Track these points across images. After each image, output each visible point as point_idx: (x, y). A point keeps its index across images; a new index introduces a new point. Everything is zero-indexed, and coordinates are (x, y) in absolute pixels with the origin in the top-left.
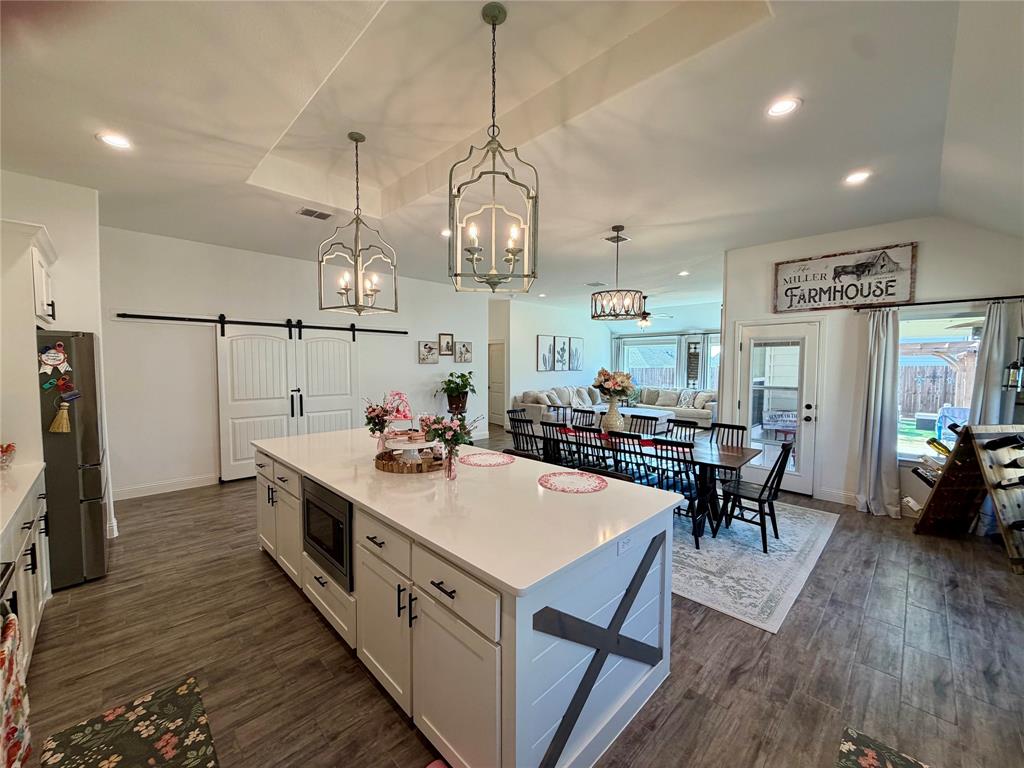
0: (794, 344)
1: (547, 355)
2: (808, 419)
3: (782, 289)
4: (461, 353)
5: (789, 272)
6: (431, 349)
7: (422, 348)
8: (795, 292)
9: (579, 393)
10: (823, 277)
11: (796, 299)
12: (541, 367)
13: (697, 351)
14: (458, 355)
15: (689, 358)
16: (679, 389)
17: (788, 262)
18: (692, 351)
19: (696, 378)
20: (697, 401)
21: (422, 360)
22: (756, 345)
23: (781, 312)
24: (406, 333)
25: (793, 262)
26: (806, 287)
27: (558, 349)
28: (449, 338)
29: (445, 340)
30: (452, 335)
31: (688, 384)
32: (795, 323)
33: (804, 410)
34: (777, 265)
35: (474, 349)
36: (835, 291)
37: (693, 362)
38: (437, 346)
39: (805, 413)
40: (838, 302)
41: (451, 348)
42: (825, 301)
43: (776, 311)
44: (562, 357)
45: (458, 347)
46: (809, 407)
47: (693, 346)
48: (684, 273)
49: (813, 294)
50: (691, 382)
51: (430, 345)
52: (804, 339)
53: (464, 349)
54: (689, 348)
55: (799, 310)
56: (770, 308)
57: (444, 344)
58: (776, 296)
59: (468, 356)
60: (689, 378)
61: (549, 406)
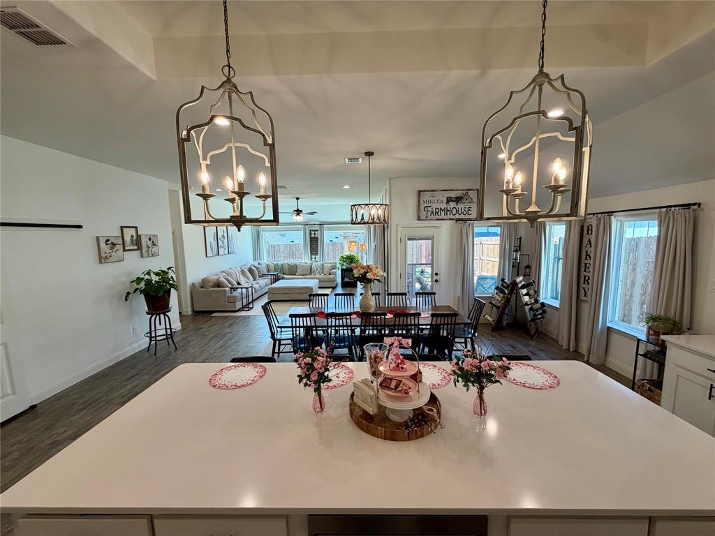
0: (428, 239)
1: (213, 242)
2: (436, 281)
3: (422, 207)
4: (148, 247)
5: (426, 197)
6: (114, 244)
7: (103, 245)
8: (429, 209)
9: (243, 272)
10: (442, 202)
11: (429, 213)
12: (209, 254)
13: (316, 235)
14: (145, 249)
15: (311, 241)
16: (309, 262)
17: (425, 191)
18: (313, 236)
19: (317, 254)
20: (325, 270)
21: (102, 259)
22: (409, 239)
23: (422, 220)
24: (80, 227)
25: (428, 191)
26: (434, 206)
27: (220, 236)
28: (133, 232)
29: (129, 234)
30: (136, 228)
31: (311, 258)
32: (428, 227)
33: (435, 276)
34: (420, 191)
35: (160, 243)
36: (447, 210)
37: (314, 244)
38: (121, 242)
39: (435, 277)
40: (448, 217)
41: (137, 241)
42: (443, 216)
43: (419, 219)
44: (223, 243)
45: (144, 241)
46: (437, 274)
47: (313, 232)
48: (346, 187)
49: (437, 210)
50: (313, 257)
51: (112, 240)
52: (434, 236)
53: (150, 243)
54: (311, 234)
55: (431, 220)
56: (416, 217)
57: (127, 238)
58: (419, 210)
59: (154, 250)
60: (312, 254)
61: (231, 288)
